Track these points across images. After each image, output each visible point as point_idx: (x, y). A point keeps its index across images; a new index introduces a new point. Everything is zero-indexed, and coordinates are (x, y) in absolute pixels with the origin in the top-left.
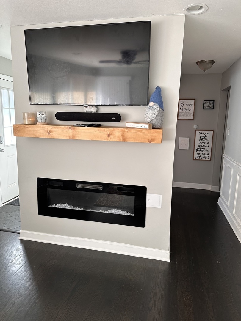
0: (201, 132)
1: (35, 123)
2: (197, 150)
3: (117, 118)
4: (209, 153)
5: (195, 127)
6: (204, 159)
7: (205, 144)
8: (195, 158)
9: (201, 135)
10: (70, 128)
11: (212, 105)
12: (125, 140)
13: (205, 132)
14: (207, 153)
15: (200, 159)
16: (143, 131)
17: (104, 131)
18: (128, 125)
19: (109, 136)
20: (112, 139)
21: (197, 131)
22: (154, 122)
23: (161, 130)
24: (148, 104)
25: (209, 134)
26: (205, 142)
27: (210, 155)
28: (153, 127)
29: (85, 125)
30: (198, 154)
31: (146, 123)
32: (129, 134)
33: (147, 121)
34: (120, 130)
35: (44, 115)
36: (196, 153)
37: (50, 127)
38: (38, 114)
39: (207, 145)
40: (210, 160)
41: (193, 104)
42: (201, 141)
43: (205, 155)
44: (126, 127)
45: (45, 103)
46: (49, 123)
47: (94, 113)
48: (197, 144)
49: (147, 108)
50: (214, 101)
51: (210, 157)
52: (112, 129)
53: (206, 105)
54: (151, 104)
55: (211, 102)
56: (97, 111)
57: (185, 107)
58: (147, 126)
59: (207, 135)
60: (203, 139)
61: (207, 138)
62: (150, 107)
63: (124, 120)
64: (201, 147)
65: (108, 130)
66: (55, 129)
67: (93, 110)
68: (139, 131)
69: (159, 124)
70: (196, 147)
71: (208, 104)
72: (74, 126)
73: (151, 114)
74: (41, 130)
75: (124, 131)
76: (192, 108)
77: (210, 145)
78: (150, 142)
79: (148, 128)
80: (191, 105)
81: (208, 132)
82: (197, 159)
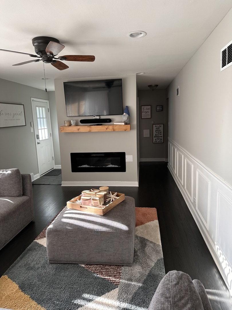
0: (156, 125)
1: (70, 125)
2: (155, 137)
3: (109, 121)
4: (162, 138)
5: (153, 122)
6: (160, 142)
7: (159, 133)
8: (154, 142)
9: (156, 127)
10: (88, 127)
11: (161, 109)
12: (114, 130)
13: (158, 125)
14: (161, 138)
15: (157, 142)
16: (122, 126)
17: (104, 127)
18: (115, 123)
19: (107, 129)
20: (108, 130)
21: (154, 125)
22: (126, 122)
23: (130, 125)
24: (123, 114)
25: (161, 126)
26: (159, 131)
27: (163, 139)
28: (126, 124)
29: (95, 125)
30: (155, 139)
31: (123, 122)
32: (116, 128)
33: (123, 121)
34: (112, 126)
35: (75, 122)
36: (154, 139)
37: (78, 127)
38: (72, 121)
39: (161, 133)
40: (163, 143)
41: (150, 108)
42: (157, 131)
43: (160, 140)
44: (114, 125)
45: (75, 116)
46: (77, 125)
47: (98, 119)
48: (154, 133)
49: (123, 116)
50: (162, 106)
51: (163, 141)
52: (108, 126)
53: (158, 108)
54: (124, 114)
55: (161, 106)
56: (100, 118)
57: (145, 110)
58: (123, 124)
59: (160, 127)
60: (158, 130)
61: (160, 129)
62: (124, 115)
63: (113, 121)
64: (157, 135)
65: (106, 127)
66: (81, 128)
67: (98, 118)
68: (120, 126)
69: (129, 122)
70: (154, 135)
71: (159, 108)
72: (90, 125)
73: (125, 118)
74: (74, 129)
75: (113, 127)
76: (150, 111)
77: (162, 133)
78: (125, 130)
79: (124, 124)
80: (149, 109)
81: (160, 125)
82: (155, 142)
